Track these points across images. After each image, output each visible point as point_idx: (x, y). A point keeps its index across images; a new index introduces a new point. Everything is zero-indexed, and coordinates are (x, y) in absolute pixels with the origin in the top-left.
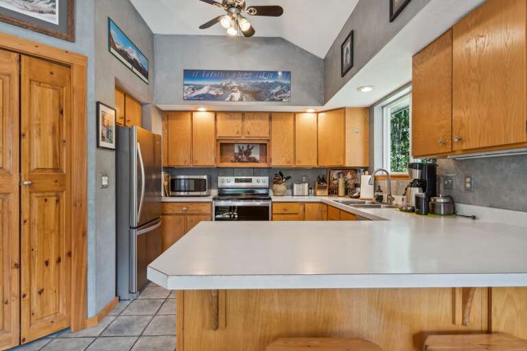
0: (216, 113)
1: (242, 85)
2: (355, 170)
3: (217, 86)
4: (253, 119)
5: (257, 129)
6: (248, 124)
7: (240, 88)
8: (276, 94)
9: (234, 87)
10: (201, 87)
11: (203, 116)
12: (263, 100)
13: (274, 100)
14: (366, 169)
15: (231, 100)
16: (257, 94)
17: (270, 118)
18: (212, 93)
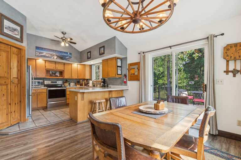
0: (45, 61)
1: (57, 54)
2: (87, 80)
3: (49, 54)
4: (59, 64)
5: (60, 67)
6: (57, 65)
7: (56, 55)
8: (68, 58)
9: (54, 55)
10: (42, 53)
11: (40, 61)
12: (64, 60)
13: (67, 60)
14: (90, 79)
15: (53, 58)
16: (62, 58)
17: (64, 64)
18: (47, 55)
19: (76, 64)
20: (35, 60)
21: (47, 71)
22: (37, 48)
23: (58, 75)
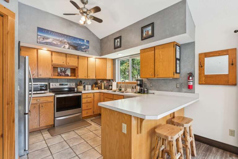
0: (52, 52)
1: (69, 42)
3: (58, 40)
4: (70, 57)
5: (72, 62)
6: (68, 59)
7: (68, 43)
8: (84, 49)
9: (65, 42)
10: (48, 38)
11: (44, 52)
12: (78, 50)
13: (83, 51)
15: (64, 48)
16: (76, 47)
17: (78, 58)
18: (54, 42)
19: (94, 57)
20: (35, 51)
21: (53, 67)
22: (40, 30)
23: (69, 74)
